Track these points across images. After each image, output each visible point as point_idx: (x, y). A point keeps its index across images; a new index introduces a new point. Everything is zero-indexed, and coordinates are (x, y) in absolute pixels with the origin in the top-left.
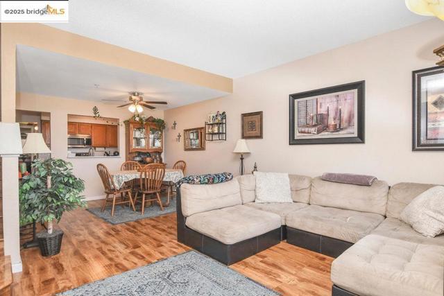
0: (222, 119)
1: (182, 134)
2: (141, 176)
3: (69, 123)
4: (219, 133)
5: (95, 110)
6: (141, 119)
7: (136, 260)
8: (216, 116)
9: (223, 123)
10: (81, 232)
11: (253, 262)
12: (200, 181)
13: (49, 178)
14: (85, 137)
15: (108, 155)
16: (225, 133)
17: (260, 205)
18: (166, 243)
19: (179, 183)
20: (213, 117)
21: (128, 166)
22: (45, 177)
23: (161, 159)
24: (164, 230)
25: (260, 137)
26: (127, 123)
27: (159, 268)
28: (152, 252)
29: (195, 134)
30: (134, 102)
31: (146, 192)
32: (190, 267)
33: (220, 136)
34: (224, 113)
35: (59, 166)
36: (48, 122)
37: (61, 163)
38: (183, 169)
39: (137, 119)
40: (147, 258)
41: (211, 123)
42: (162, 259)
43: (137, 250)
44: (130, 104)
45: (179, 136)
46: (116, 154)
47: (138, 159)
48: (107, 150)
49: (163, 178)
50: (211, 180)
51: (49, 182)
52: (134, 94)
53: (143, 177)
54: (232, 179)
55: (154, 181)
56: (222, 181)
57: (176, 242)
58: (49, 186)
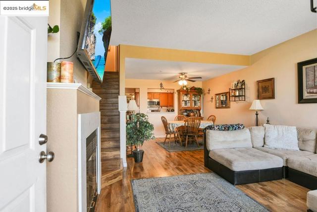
0: (242, 85)
1: (214, 97)
2: (185, 124)
3: (148, 93)
4: (239, 96)
5: (161, 84)
6: (187, 89)
7: (178, 172)
8: (238, 83)
9: (242, 89)
10: (153, 154)
11: (254, 187)
12: (219, 128)
13: (138, 123)
14: (156, 100)
15: (169, 111)
16: (245, 96)
17: (268, 150)
18: (197, 166)
19: (205, 129)
20: (235, 84)
21: (179, 119)
22: (137, 122)
23: (200, 115)
24: (197, 159)
25: (273, 97)
26: (179, 91)
27: (190, 178)
28: (188, 169)
29: (224, 97)
30: (182, 79)
31: (188, 134)
32: (209, 181)
33: (240, 98)
34: (243, 81)
35: (142, 117)
36: (139, 93)
37: (143, 116)
38: (214, 121)
39: (185, 89)
40: (184, 171)
41: (234, 88)
42: (193, 174)
43: (180, 167)
44: (179, 80)
45: (212, 98)
46: (173, 110)
47: (185, 114)
48: (168, 108)
49: (199, 126)
50: (227, 128)
51: (138, 125)
52: (182, 74)
53: (186, 125)
54: (243, 128)
55: (194, 128)
56: (235, 129)
57: (203, 166)
58: (138, 127)
